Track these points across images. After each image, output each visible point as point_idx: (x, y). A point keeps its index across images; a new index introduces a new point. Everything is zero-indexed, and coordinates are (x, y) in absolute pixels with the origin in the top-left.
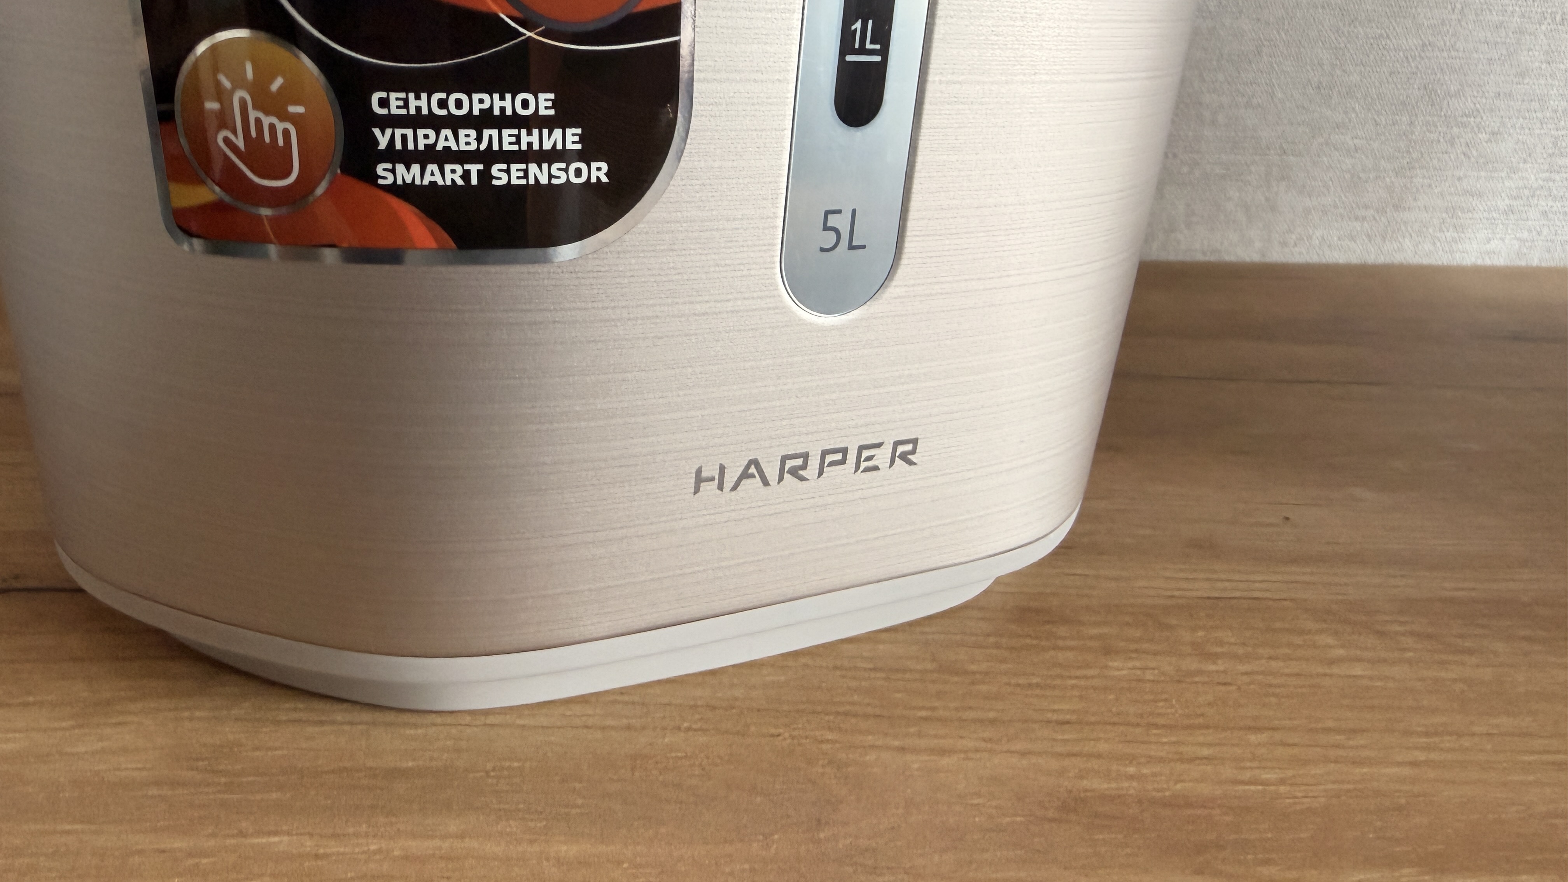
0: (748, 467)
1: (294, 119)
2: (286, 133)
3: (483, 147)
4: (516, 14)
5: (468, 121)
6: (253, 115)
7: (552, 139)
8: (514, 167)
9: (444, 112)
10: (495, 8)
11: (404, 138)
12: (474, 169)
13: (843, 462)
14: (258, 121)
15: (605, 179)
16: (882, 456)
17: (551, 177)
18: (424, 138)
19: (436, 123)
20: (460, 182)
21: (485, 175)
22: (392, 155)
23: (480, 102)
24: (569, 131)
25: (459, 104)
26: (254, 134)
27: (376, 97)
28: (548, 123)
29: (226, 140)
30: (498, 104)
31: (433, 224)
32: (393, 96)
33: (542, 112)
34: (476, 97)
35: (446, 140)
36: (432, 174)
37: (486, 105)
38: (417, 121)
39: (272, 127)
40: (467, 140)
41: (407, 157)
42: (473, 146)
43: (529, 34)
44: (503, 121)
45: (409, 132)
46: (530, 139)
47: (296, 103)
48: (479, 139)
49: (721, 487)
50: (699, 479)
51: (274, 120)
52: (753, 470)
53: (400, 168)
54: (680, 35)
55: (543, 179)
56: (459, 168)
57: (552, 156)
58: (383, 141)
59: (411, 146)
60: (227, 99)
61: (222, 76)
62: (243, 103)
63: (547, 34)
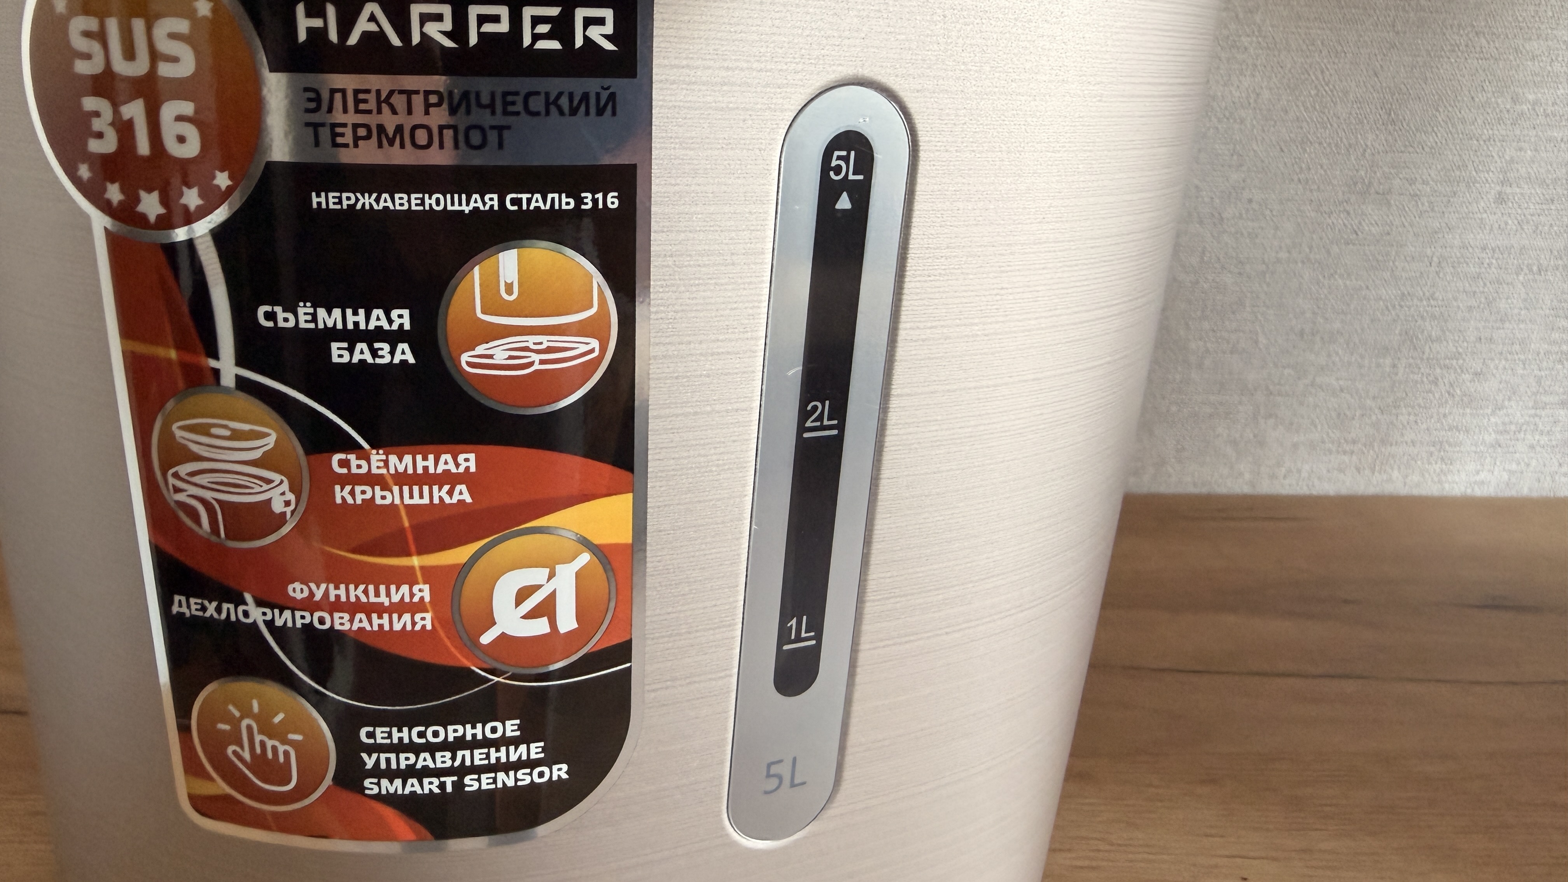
1: (293, 744)
2: (286, 754)
3: (457, 764)
4: (485, 666)
5: (445, 746)
6: (258, 738)
7: (519, 753)
8: (484, 777)
9: (423, 741)
10: (466, 663)
11: (388, 760)
12: (449, 781)
14: (263, 744)
17: (516, 780)
18: (406, 760)
19: (417, 749)
20: (437, 791)
21: (459, 786)
22: (377, 773)
23: (454, 732)
24: (533, 746)
25: (436, 734)
26: (258, 750)
27: (363, 732)
28: (515, 742)
29: (234, 752)
30: (469, 731)
31: (419, 822)
32: (379, 730)
33: (509, 734)
34: (450, 728)
35: (425, 760)
36: (413, 786)
37: (460, 733)
38: (400, 748)
39: (275, 749)
40: (443, 760)
41: (391, 775)
42: (449, 764)
43: (496, 679)
44: (474, 744)
45: (393, 756)
46: (498, 755)
47: (295, 732)
48: (453, 759)
51: (277, 743)
53: (385, 782)
54: (630, 662)
55: (510, 783)
56: (436, 781)
57: (519, 765)
58: (370, 763)
59: (394, 766)
60: (235, 723)
61: (231, 708)
62: (249, 728)
63: (513, 677)
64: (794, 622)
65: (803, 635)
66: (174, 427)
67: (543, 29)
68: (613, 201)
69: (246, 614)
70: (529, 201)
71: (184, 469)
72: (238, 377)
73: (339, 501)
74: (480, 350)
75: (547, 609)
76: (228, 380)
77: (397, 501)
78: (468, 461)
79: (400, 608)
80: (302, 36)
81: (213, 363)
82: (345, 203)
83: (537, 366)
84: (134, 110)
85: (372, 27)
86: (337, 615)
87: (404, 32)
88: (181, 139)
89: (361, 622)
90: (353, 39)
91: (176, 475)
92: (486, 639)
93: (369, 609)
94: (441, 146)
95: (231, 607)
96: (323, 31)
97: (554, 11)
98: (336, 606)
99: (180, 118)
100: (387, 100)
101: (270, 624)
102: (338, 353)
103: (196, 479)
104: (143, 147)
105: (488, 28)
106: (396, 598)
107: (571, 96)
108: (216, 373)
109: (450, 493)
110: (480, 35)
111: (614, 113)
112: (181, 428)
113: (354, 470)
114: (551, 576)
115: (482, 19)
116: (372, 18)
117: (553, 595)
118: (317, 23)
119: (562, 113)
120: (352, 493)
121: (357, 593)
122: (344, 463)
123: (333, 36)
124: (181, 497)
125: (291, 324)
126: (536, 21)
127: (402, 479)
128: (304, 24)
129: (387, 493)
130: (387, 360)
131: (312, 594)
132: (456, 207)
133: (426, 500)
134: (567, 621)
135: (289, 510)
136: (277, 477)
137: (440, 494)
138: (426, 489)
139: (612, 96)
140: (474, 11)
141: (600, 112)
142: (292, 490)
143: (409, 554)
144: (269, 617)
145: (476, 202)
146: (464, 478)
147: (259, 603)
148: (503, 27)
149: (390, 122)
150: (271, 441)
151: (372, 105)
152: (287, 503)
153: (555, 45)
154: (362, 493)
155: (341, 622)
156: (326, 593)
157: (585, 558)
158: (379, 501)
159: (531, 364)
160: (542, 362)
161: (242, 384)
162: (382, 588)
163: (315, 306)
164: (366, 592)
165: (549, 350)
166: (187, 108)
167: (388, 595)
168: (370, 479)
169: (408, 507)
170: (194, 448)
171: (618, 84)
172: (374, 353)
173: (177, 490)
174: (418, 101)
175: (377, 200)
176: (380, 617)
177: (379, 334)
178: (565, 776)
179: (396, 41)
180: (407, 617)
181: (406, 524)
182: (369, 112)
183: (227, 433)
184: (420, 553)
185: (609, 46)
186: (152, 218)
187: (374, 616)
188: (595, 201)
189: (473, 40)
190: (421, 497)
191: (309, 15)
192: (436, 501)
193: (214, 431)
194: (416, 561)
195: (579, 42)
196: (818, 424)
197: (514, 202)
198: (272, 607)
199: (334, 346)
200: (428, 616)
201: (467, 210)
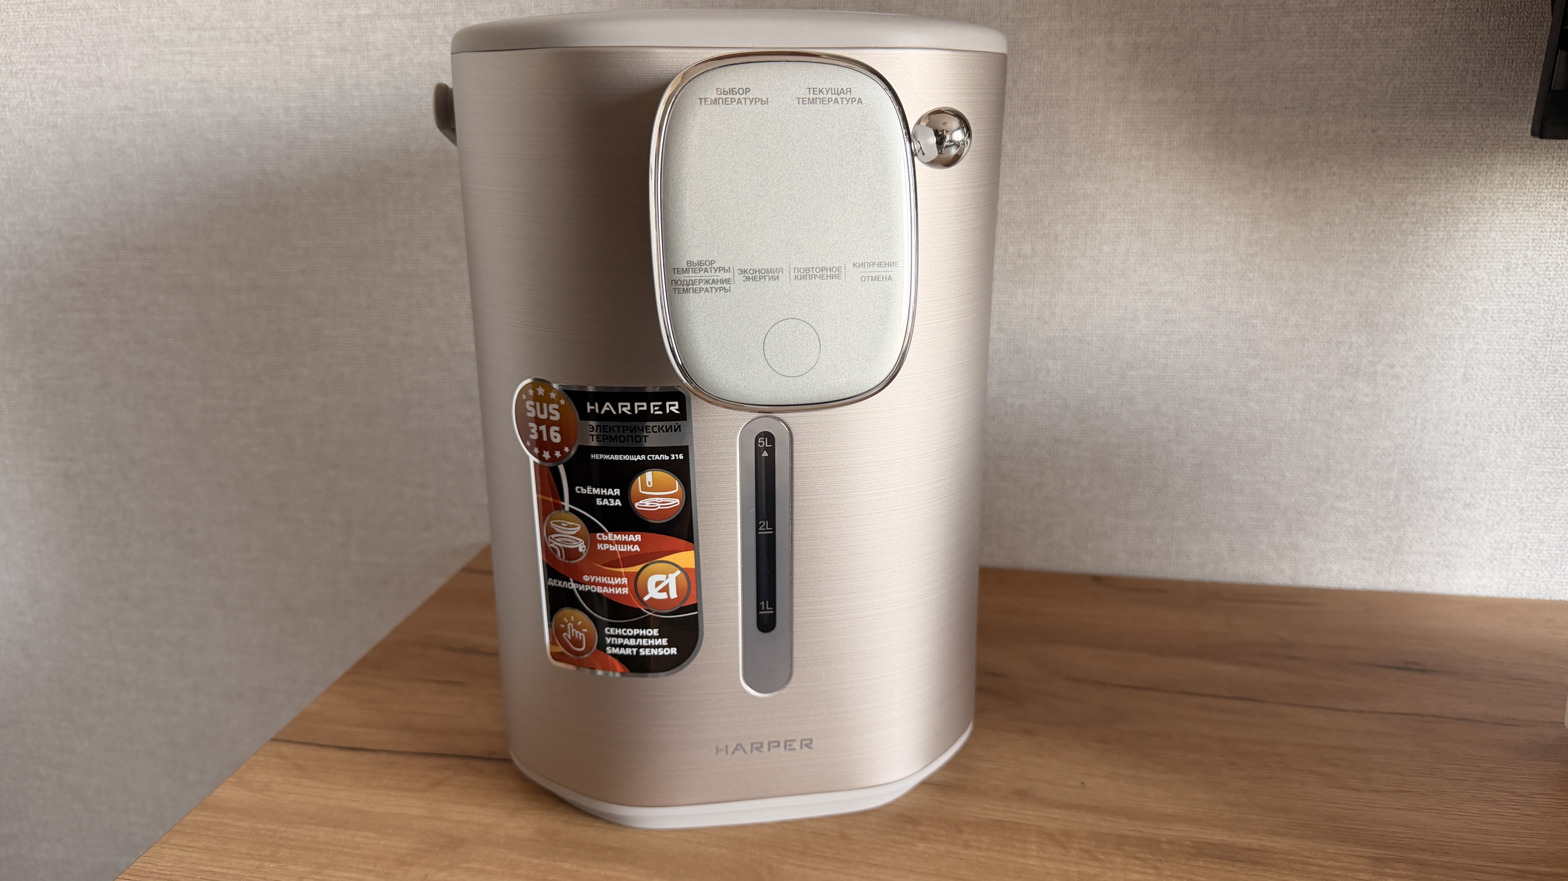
0: (737, 746)
1: (584, 633)
2: (582, 636)
3: (637, 644)
4: (646, 608)
5: (632, 637)
6: (573, 630)
7: (658, 642)
8: (647, 650)
9: (626, 634)
10: (639, 607)
11: (614, 641)
12: (635, 650)
13: (779, 745)
14: (575, 633)
16: (796, 745)
17: (658, 652)
18: (620, 641)
19: (624, 637)
20: (631, 653)
21: (638, 652)
22: (611, 645)
23: (636, 632)
24: (664, 639)
25: (630, 632)
26: (573, 635)
27: (607, 629)
28: (657, 638)
29: (566, 636)
30: (641, 632)
31: (623, 665)
32: (611, 629)
33: (655, 634)
34: (635, 630)
35: (626, 642)
36: (622, 651)
37: (638, 632)
38: (618, 636)
39: (578, 634)
40: (632, 642)
41: (615, 646)
42: (634, 644)
43: (650, 613)
44: (643, 637)
45: (616, 639)
46: (651, 642)
47: (585, 628)
48: (636, 642)
49: (727, 752)
50: (718, 750)
51: (579, 632)
52: (739, 747)
53: (613, 649)
54: (699, 611)
55: (656, 653)
56: (630, 650)
57: (658, 647)
58: (608, 640)
59: (616, 643)
60: (566, 624)
61: (565, 619)
62: (570, 626)
63: (655, 613)
64: (763, 603)
65: (768, 609)
66: (551, 522)
67: (657, 408)
68: (681, 457)
69: (570, 585)
70: (655, 457)
71: (553, 536)
72: (570, 508)
73: (599, 548)
74: (641, 502)
75: (666, 589)
76: (567, 509)
77: (617, 549)
78: (638, 537)
79: (618, 586)
80: (589, 411)
81: (563, 503)
82: (601, 458)
83: (659, 508)
84: (543, 428)
85: (608, 409)
86: (598, 587)
87: (617, 410)
88: (555, 437)
89: (605, 590)
90: (603, 412)
91: (551, 538)
92: (646, 598)
93: (609, 586)
94: (628, 441)
95: (566, 583)
96: (595, 410)
97: (660, 403)
98: (597, 584)
99: (555, 431)
100: (612, 429)
101: (577, 589)
102: (599, 502)
103: (557, 540)
104: (545, 439)
105: (641, 409)
106: (616, 582)
107: (666, 426)
108: (563, 506)
109: (633, 547)
110: (639, 411)
111: (680, 431)
112: (553, 523)
113: (604, 539)
114: (667, 578)
115: (639, 406)
116: (608, 407)
117: (667, 586)
118: (593, 408)
119: (664, 432)
120: (603, 546)
121: (604, 580)
122: (600, 536)
123: (597, 411)
124: (552, 545)
125: (585, 492)
126: (654, 406)
127: (618, 542)
128: (589, 408)
129: (613, 547)
130: (613, 504)
131: (590, 580)
132: (633, 459)
133: (625, 550)
134: (673, 595)
135: (584, 551)
136: (580, 540)
137: (630, 548)
138: (625, 546)
139: (679, 426)
140: (636, 404)
141: (676, 431)
142: (585, 544)
143: (620, 568)
144: (577, 587)
145: (639, 457)
146: (637, 543)
147: (575, 582)
148: (645, 408)
149: (613, 435)
150: (579, 528)
151: (608, 430)
152: (583, 549)
153: (660, 413)
154: (606, 546)
155: (599, 590)
156: (595, 579)
157: (678, 572)
158: (611, 549)
159: (657, 507)
160: (661, 506)
161: (571, 510)
162: (612, 578)
163: (592, 487)
164: (607, 579)
165: (663, 503)
166: (557, 429)
167: (614, 581)
168: (608, 542)
169: (621, 552)
170: (557, 530)
171: (680, 423)
172: (609, 502)
173: (551, 543)
174: (621, 429)
175: (610, 457)
176: (612, 588)
177: (610, 497)
178: (676, 653)
179: (614, 413)
180: (620, 589)
181: (620, 557)
182: (607, 432)
183: (566, 525)
184: (624, 567)
185: (677, 412)
186: (547, 459)
187: (610, 588)
188: (675, 457)
189: (636, 412)
190: (624, 548)
191: (591, 405)
192: (629, 550)
193: (563, 524)
194: (622, 570)
195: (668, 411)
196: (764, 529)
197: (650, 457)
198: (578, 583)
199: (598, 499)
200: (627, 589)
201: (636, 460)
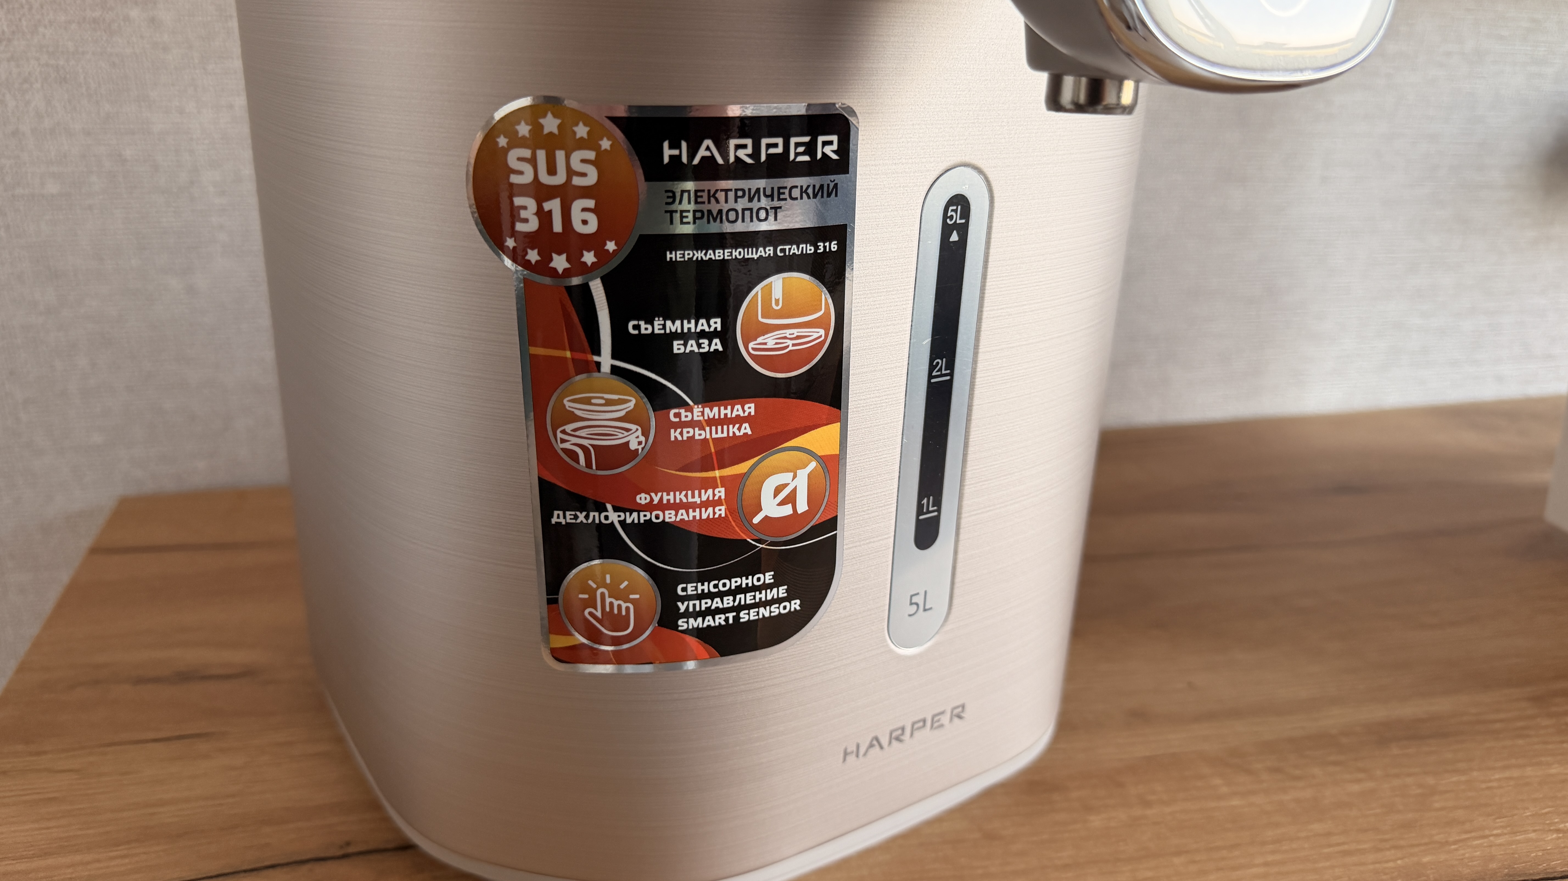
0: (872, 741)
1: (633, 601)
2: (628, 609)
3: (736, 604)
4: (755, 538)
5: (729, 592)
6: (608, 600)
7: (771, 594)
8: (752, 611)
9: (716, 590)
10: (745, 537)
11: (694, 605)
12: (731, 615)
13: (924, 725)
14: (611, 604)
15: (798, 608)
16: (945, 719)
17: (771, 612)
18: (705, 604)
19: (711, 596)
20: (723, 623)
21: (737, 618)
22: (687, 615)
23: (735, 582)
24: (781, 588)
25: (724, 585)
26: (608, 609)
27: (680, 587)
28: (770, 587)
29: (591, 614)
30: (744, 581)
31: (707, 646)
32: (689, 586)
33: (767, 581)
34: (733, 580)
35: (717, 603)
36: (709, 621)
37: (738, 583)
38: (701, 596)
39: (619, 606)
40: (728, 602)
41: (696, 615)
42: (731, 604)
43: (761, 546)
44: (747, 590)
45: (697, 602)
46: (760, 596)
47: (635, 593)
48: (734, 601)
49: (857, 756)
50: (846, 754)
51: (620, 602)
52: (875, 742)
53: (691, 620)
54: (836, 530)
55: (767, 615)
56: (723, 617)
57: (770, 603)
58: (682, 607)
59: (698, 609)
60: (592, 592)
61: (591, 583)
62: (603, 594)
63: (772, 544)
64: (925, 501)
65: (931, 509)
66: (565, 401)
67: (801, 149)
68: (834, 247)
69: (606, 518)
70: (790, 249)
71: (569, 428)
72: (613, 367)
73: (673, 439)
74: (760, 340)
75: (791, 499)
76: (606, 368)
77: (708, 436)
78: (750, 408)
79: (706, 504)
80: (666, 160)
81: (596, 358)
82: (687, 257)
83: (791, 348)
85: (708, 154)
86: (667, 512)
87: (725, 155)
89: (682, 515)
90: (696, 161)
91: (564, 432)
92: (756, 520)
93: (687, 506)
94: (743, 221)
95: (597, 514)
96: (679, 157)
97: (806, 139)
98: (669, 506)
100: (714, 196)
101: (623, 523)
102: (678, 347)
103: (577, 433)
105: (772, 151)
106: (704, 498)
107: (814, 186)
108: (598, 364)
109: (739, 429)
110: (768, 156)
111: (836, 195)
112: (570, 401)
113: (683, 419)
114: (795, 477)
115: (769, 146)
116: (708, 148)
117: (794, 491)
118: (676, 152)
119: (809, 197)
120: (681, 434)
121: (680, 497)
122: (677, 415)
123: (684, 159)
124: (566, 446)
125: (649, 331)
126: (797, 145)
127: (711, 422)
128: (668, 153)
129: (702, 432)
130: (706, 350)
131: (652, 500)
132: (750, 256)
133: (725, 435)
134: (802, 506)
135: (640, 447)
136: (633, 427)
137: (734, 430)
138: (725, 427)
139: (836, 186)
140: (764, 141)
141: (829, 195)
142: (643, 435)
143: (714, 470)
144: (622, 518)
145: (761, 252)
146: (747, 419)
147: (616, 509)
148: (779, 150)
149: (715, 209)
150: (631, 405)
151: (705, 199)
152: (640, 443)
153: (806, 158)
154: (688, 432)
155: (670, 516)
156: (661, 499)
157: (813, 465)
158: (697, 437)
159: (788, 346)
160: (794, 345)
161: (615, 370)
162: (697, 492)
163: (665, 320)
164: (686, 496)
165: (798, 337)
167: (700, 496)
168: (692, 424)
169: (714, 440)
170: (579, 413)
171: (838, 178)
172: (699, 346)
173: (564, 441)
174: (731, 195)
175: (706, 254)
176: (694, 511)
177: (703, 334)
179: (720, 161)
180: (710, 510)
181: (713, 450)
182: (703, 203)
183: (603, 402)
184: (719, 469)
185: (834, 157)
187: (691, 511)
188: (825, 247)
189: (763, 158)
190: (722, 432)
191: (671, 147)
192: (731, 434)
193: (593, 401)
194: (717, 473)
195: (819, 156)
196: (939, 373)
197: (782, 250)
198: (624, 510)
199: (675, 343)
200: (723, 508)
201: (755, 257)
